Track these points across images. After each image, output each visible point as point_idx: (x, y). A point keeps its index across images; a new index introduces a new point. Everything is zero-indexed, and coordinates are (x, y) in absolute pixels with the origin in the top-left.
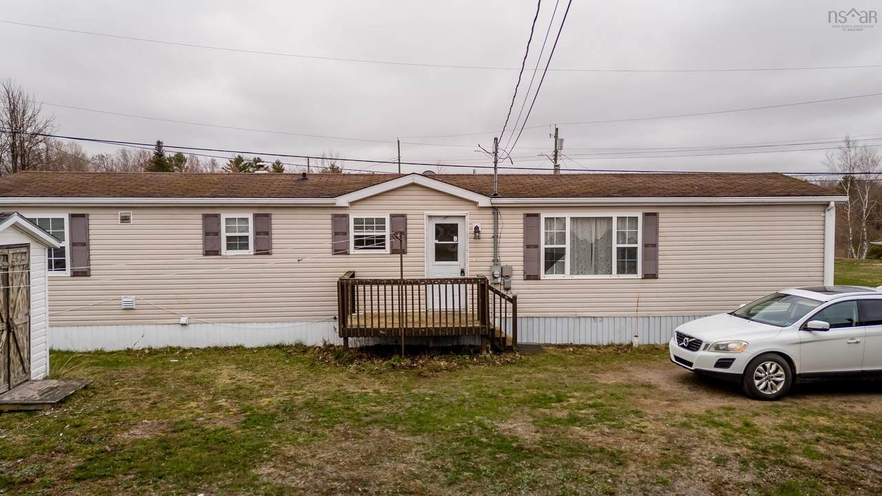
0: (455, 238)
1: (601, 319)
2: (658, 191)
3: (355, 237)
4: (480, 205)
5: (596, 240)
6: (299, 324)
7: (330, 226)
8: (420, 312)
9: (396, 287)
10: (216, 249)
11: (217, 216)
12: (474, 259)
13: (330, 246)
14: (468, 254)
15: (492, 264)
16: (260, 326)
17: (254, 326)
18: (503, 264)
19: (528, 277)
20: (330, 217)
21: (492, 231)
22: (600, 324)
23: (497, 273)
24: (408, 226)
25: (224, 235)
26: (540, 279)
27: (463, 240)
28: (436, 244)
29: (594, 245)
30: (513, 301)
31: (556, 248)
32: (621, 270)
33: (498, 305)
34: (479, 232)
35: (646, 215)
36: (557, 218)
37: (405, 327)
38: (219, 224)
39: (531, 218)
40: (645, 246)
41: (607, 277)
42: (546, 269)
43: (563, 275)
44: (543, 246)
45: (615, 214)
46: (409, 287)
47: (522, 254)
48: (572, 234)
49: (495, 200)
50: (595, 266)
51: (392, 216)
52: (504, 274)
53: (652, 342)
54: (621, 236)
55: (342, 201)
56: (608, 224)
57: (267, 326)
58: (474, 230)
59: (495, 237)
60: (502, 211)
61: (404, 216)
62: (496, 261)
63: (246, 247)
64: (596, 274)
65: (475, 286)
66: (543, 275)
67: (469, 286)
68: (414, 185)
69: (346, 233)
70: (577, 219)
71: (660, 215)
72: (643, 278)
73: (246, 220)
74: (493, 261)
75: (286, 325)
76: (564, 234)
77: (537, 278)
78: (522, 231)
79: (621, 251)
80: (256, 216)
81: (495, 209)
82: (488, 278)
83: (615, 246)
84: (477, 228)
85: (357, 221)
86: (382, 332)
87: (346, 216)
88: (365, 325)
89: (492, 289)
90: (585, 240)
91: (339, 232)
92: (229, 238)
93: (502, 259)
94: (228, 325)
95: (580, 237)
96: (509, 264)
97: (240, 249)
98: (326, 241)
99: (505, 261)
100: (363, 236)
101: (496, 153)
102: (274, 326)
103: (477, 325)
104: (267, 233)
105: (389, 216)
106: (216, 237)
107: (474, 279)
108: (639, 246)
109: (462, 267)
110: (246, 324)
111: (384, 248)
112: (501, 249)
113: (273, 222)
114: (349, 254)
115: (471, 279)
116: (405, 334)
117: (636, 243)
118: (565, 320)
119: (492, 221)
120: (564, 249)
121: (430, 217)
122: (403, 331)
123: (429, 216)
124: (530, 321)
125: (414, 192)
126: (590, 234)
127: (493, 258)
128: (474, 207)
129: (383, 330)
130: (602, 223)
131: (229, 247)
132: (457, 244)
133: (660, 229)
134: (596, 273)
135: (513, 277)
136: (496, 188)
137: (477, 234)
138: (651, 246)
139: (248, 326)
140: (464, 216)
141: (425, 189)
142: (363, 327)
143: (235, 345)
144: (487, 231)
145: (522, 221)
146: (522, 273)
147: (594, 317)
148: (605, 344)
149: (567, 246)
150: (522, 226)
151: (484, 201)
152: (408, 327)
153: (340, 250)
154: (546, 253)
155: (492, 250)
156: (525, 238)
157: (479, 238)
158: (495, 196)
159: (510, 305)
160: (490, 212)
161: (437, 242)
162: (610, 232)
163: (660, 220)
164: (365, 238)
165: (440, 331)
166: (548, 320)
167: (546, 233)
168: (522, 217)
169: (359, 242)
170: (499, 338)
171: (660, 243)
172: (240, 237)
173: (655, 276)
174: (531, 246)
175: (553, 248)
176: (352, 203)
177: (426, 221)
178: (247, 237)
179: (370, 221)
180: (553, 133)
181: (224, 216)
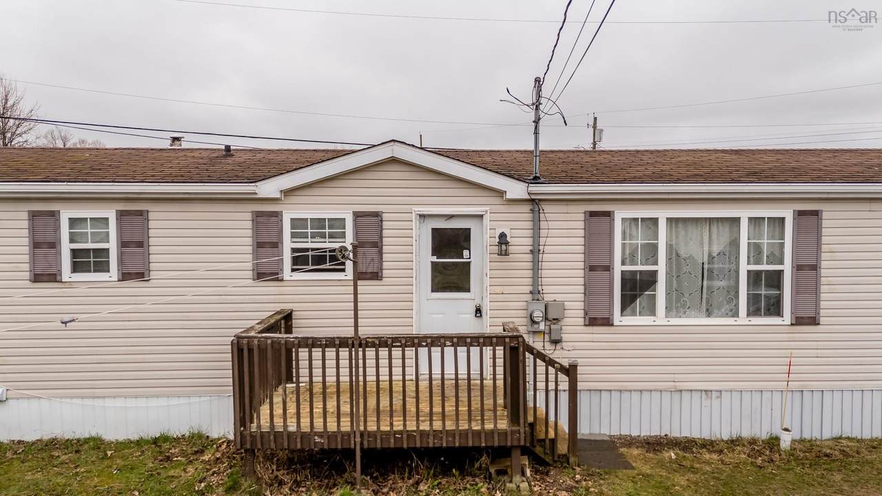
0: (466, 253)
1: (718, 394)
2: (816, 174)
3: (294, 250)
4: (509, 196)
5: (711, 258)
6: (197, 399)
7: (249, 232)
8: (404, 380)
9: (344, 353)
10: (53, 271)
11: (54, 215)
12: (498, 289)
13: (249, 265)
14: (487, 281)
15: (529, 297)
16: (131, 403)
17: (119, 403)
18: (548, 298)
19: (592, 322)
20: (249, 216)
21: (529, 241)
22: (716, 402)
23: (538, 315)
24: (384, 231)
25: (66, 247)
26: (612, 325)
27: (479, 255)
28: (432, 262)
29: (706, 266)
30: (571, 372)
31: (641, 272)
32: (754, 311)
33: (541, 378)
34: (507, 243)
35: (800, 214)
36: (643, 219)
37: (362, 428)
38: (57, 228)
39: (598, 219)
40: (798, 268)
41: (731, 321)
42: (623, 309)
43: (652, 318)
44: (618, 268)
45: (744, 213)
46: (370, 353)
47: (581, 281)
48: (670, 247)
49: (535, 188)
50: (707, 302)
51: (357, 215)
52: (550, 316)
53: (807, 436)
54: (756, 252)
55: (269, 188)
56: (730, 229)
57: (142, 402)
58: (497, 240)
59: (535, 252)
60: (547, 208)
61: (377, 214)
62: (536, 293)
63: (102, 267)
64: (709, 316)
65: (500, 351)
66: (617, 318)
67: (488, 351)
68: (393, 161)
69: (276, 245)
70: (677, 220)
71: (825, 215)
72: (792, 324)
73: (105, 221)
74: (531, 293)
75: (175, 401)
76: (655, 248)
77: (607, 322)
78: (582, 241)
79: (755, 278)
80: (121, 215)
81: (534, 203)
82: (522, 330)
83: (744, 267)
84: (503, 236)
85: (295, 223)
86: (317, 439)
87: (277, 215)
88: (285, 426)
89: (531, 350)
90: (691, 257)
91: (266, 243)
92: (75, 253)
93: (546, 289)
94: (74, 401)
95: (683, 253)
96: (559, 298)
97: (95, 271)
98: (243, 256)
99: (551, 293)
100: (307, 250)
101: (537, 106)
102: (153, 402)
103: (503, 425)
104: (140, 244)
105: (351, 214)
106: (53, 251)
107: (497, 337)
108: (787, 268)
109: (477, 302)
110: (106, 400)
111: (343, 270)
112: (544, 273)
113: (152, 224)
114: (282, 280)
115: (490, 338)
116: (362, 444)
117: (782, 263)
118: (656, 395)
119: (529, 225)
120: (655, 273)
121: (423, 217)
122: (358, 439)
123: (420, 216)
124: (595, 396)
125: (395, 173)
126: (699, 247)
127: (530, 288)
128: (497, 200)
129: (321, 435)
130: (721, 228)
131: (76, 268)
132: (469, 263)
133: (824, 240)
134: (709, 313)
135: (566, 321)
136: (537, 169)
137: (504, 247)
138: (808, 269)
139: (109, 403)
140: (481, 216)
141: (415, 169)
142: (281, 430)
143: (87, 436)
144: (520, 242)
145: (581, 225)
146: (581, 313)
147: (706, 391)
148: (725, 438)
149: (661, 268)
150: (582, 233)
151: (516, 189)
152: (369, 429)
153: (266, 274)
154: (623, 279)
155: (529, 273)
156: (588, 252)
157: (507, 254)
158: (536, 181)
159: (563, 378)
160: (527, 208)
161: (435, 259)
162: (735, 243)
163: (825, 223)
164: (310, 253)
165: (431, 438)
166: (626, 395)
167: (624, 245)
168: (582, 217)
169: (301, 260)
170: (544, 440)
171: (824, 264)
172: (95, 250)
173: (814, 321)
174: (596, 267)
175: (636, 272)
176: (288, 192)
177: (415, 224)
178: (107, 250)
179: (319, 223)
180: (591, 123)
181: (67, 213)
